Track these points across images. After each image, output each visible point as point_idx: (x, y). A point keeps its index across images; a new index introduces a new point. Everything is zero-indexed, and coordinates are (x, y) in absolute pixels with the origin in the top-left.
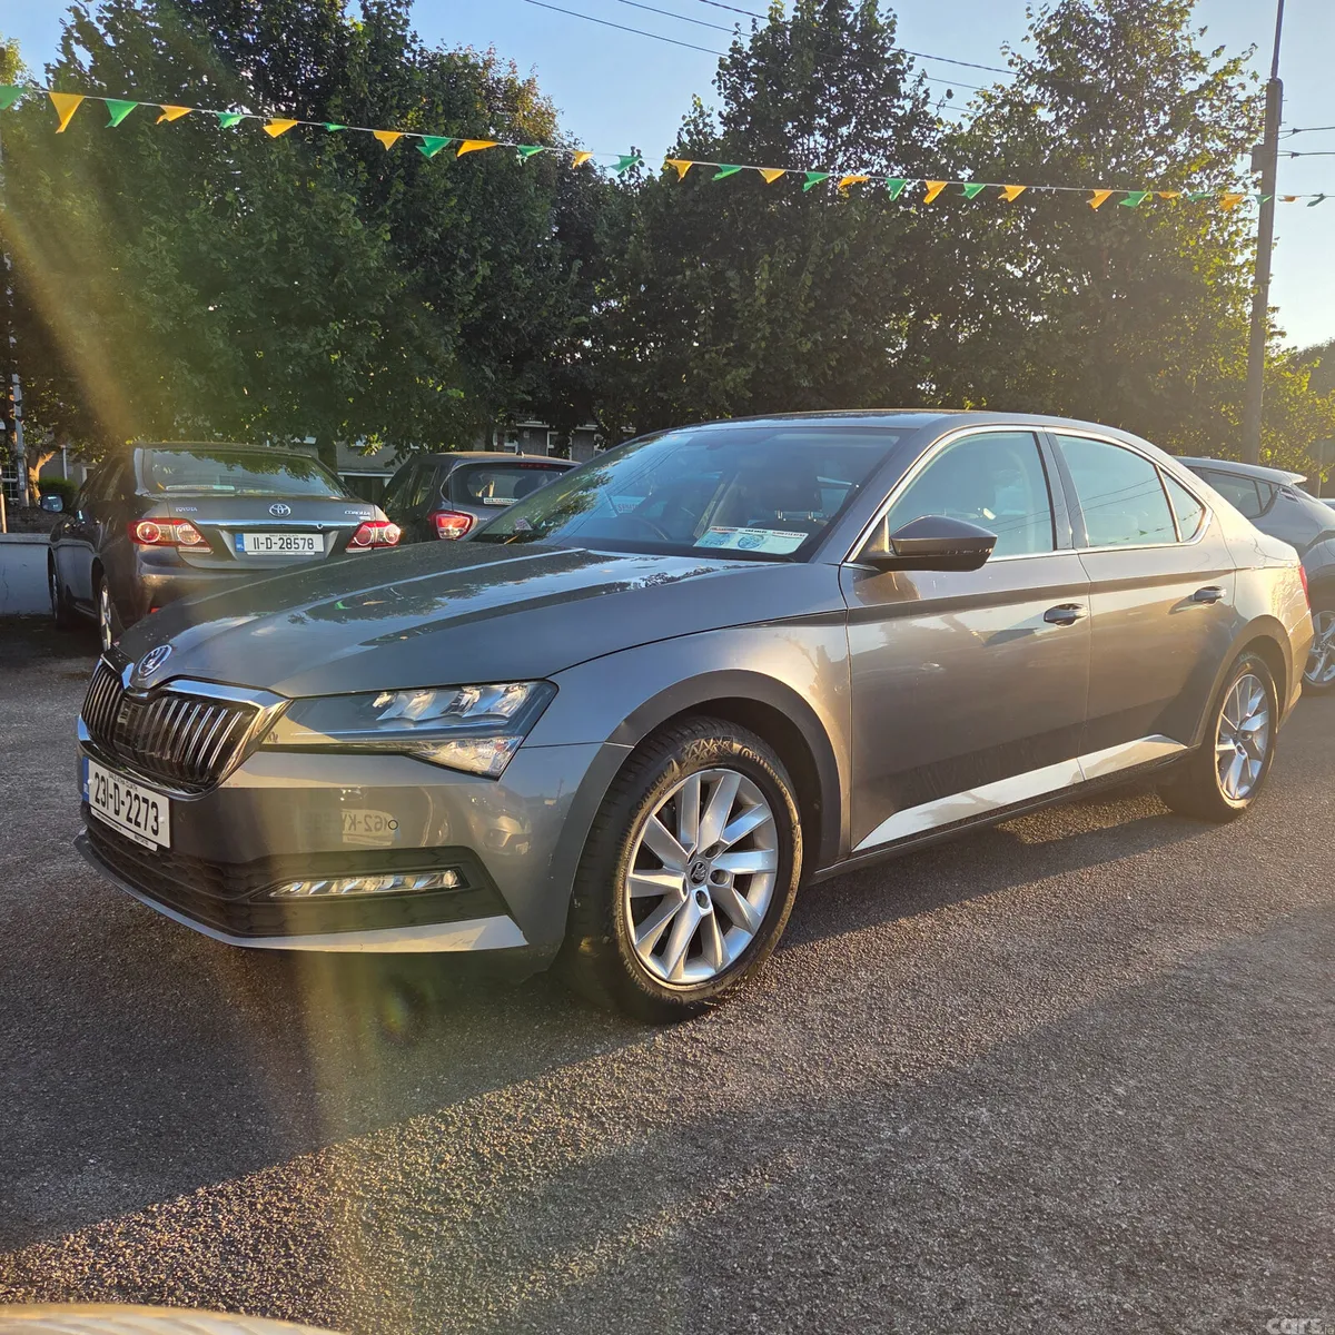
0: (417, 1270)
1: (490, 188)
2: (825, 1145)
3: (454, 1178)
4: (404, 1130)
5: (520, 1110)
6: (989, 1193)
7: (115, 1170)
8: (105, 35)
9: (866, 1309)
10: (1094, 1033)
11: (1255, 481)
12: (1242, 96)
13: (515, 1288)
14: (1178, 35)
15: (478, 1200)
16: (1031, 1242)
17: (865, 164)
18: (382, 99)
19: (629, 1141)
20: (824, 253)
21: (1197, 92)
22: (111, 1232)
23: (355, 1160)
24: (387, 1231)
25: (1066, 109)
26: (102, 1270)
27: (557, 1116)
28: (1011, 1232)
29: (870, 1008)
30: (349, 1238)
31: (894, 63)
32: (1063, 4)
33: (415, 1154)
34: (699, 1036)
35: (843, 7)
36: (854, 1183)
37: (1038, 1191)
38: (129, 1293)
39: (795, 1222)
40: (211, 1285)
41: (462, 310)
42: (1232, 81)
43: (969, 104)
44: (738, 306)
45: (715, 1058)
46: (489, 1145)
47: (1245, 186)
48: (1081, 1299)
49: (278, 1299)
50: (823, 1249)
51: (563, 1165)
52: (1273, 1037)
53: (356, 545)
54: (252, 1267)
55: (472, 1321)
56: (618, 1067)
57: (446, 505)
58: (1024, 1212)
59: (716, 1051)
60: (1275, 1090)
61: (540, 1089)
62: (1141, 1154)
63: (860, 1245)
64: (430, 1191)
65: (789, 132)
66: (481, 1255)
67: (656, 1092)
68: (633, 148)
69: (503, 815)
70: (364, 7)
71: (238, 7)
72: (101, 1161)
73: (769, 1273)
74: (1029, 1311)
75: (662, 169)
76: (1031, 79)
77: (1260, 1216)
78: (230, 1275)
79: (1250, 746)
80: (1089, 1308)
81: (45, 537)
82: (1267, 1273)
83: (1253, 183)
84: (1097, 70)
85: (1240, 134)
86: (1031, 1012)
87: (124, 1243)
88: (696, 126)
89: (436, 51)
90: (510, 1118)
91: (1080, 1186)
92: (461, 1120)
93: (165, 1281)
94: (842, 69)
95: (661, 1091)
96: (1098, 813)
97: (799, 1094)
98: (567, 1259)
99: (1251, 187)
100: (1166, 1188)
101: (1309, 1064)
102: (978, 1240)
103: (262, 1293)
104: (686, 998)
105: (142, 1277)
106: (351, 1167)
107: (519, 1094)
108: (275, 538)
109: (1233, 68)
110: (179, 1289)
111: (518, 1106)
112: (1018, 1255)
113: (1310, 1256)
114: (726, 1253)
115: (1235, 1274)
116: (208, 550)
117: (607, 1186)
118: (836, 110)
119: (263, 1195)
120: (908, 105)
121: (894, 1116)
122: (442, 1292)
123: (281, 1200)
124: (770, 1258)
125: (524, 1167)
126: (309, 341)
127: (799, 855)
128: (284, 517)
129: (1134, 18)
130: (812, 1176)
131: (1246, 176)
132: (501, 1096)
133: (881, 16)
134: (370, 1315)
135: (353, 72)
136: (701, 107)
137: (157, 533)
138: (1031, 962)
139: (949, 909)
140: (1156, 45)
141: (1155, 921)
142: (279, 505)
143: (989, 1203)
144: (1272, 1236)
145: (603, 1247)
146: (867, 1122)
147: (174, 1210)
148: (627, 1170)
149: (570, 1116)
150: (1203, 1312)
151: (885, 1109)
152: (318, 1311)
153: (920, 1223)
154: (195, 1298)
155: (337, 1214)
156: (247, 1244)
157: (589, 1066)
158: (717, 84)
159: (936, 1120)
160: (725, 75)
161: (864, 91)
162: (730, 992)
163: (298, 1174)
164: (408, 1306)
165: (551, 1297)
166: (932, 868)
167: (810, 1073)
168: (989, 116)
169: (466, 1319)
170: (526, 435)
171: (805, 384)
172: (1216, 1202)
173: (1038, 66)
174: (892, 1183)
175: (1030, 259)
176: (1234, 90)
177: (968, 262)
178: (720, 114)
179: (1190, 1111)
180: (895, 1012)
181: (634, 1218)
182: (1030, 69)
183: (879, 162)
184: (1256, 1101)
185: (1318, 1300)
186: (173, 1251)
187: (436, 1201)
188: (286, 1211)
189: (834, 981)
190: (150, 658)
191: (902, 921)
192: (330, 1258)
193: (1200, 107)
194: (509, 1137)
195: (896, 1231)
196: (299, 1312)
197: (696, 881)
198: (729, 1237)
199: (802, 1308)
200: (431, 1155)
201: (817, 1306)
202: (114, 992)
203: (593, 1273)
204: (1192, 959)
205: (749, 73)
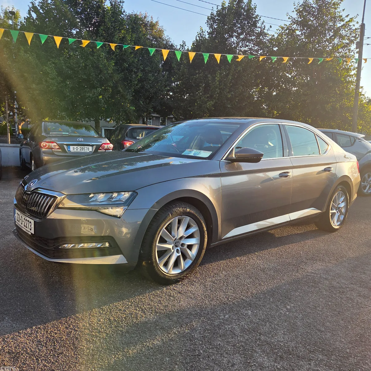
0: (88, 351)
1: (143, 52)
2: (204, 320)
3: (102, 326)
4: (91, 312)
5: (123, 308)
6: (247, 334)
7: (12, 321)
8: (40, 9)
9: (207, 365)
10: (285, 291)
11: (350, 136)
12: (354, 28)
13: (113, 356)
14: (336, 11)
15: (108, 332)
16: (256, 348)
17: (247, 46)
18: (114, 28)
19: (152, 317)
20: (235, 70)
21: (341, 27)
22: (9, 337)
23: (77, 320)
24: (82, 340)
25: (304, 31)
26: (4, 348)
27: (133, 309)
28: (251, 345)
29: (224, 282)
30: (72, 341)
31: (256, 18)
32: (304, 2)
33: (93, 319)
34: (176, 289)
35: (242, 3)
36: (210, 330)
37: (260, 334)
38: (11, 354)
39: (192, 341)
40: (33, 353)
41: (134, 86)
42: (351, 24)
43: (277, 30)
44: (211, 85)
45: (179, 295)
46: (113, 317)
47: (354, 53)
48: (266, 364)
49: (50, 357)
50: (198, 348)
51: (132, 323)
52: (334, 293)
53: (101, 150)
54: (44, 348)
55: (101, 365)
56: (152, 297)
57: (126, 139)
58: (255, 340)
59: (180, 293)
60: (331, 308)
61: (130, 302)
62: (291, 325)
63: (209, 347)
64: (95, 329)
65: (226, 37)
66: (106, 347)
67: (161, 304)
68: (183, 41)
69: (124, 227)
70: (111, 3)
71: (76, 2)
72: (9, 318)
73: (183, 355)
74: (251, 367)
75: (191, 47)
76: (295, 23)
77: (320, 343)
78: (38, 350)
79: (340, 211)
80: (268, 367)
81: (19, 145)
82: (319, 359)
83: (357, 52)
84: (313, 20)
85: (353, 38)
86: (268, 284)
87: (12, 341)
88: (201, 35)
89: (132, 13)
90: (120, 310)
91: (272, 333)
92: (107, 310)
93: (21, 351)
94: (241, 20)
95: (163, 303)
96: (298, 229)
97: (200, 305)
98: (129, 349)
99: (356, 53)
100: (296, 334)
101: (343, 301)
102: (242, 347)
103: (46, 355)
104: (172, 278)
105: (15, 350)
106: (75, 322)
107: (124, 303)
108: (79, 147)
109: (351, 20)
110: (24, 353)
111: (123, 307)
112: (252, 352)
113: (332, 355)
114: (172, 349)
115: (310, 359)
116: (60, 150)
117: (143, 329)
118: (239, 31)
119: (50, 329)
120: (259, 30)
121: (225, 312)
122: (94, 357)
123: (55, 330)
124: (184, 350)
125: (122, 323)
126: (92, 93)
127: (206, 240)
128: (81, 141)
129: (324, 6)
130: (199, 328)
131: (354, 50)
132: (119, 304)
133: (252, 5)
134: (73, 363)
135: (106, 20)
136: (202, 30)
137: (47, 145)
138: (271, 270)
139: (251, 255)
140: (330, 14)
141: (307, 260)
142: (80, 138)
143: (246, 337)
144: (323, 349)
145: (139, 346)
146: (217, 314)
147: (26, 332)
148: (149, 325)
149: (136, 310)
150: (299, 369)
151: (223, 310)
152: (60, 361)
153: (226, 342)
154: (28, 356)
155: (69, 335)
156: (44, 342)
157: (144, 296)
158: (207, 23)
159: (236, 314)
160: (209, 21)
161: (247, 26)
162: (186, 277)
163: (61, 323)
164: (84, 360)
165: (122, 359)
166: (248, 243)
167: (204, 300)
168: (282, 33)
169: (99, 364)
170: (154, 118)
171: (229, 106)
172: (309, 339)
173: (297, 19)
174: (221, 331)
175: (293, 72)
176: (351, 26)
177: (276, 73)
178: (207, 32)
179: (306, 313)
180: (230, 283)
181: (149, 338)
182: (294, 20)
183: (251, 45)
184: (326, 311)
185: (332, 367)
186: (24, 343)
187: (97, 332)
188: (56, 333)
189: (216, 274)
190: (32, 182)
191: (238, 258)
192: (66, 347)
193: (342, 31)
194: (119, 315)
195: (219, 344)
196: (55, 361)
197: (176, 246)
198: (174, 344)
199: (190, 364)
200: (97, 319)
201: (194, 364)
202: (20, 272)
203: (135, 353)
204: (316, 271)
205: (215, 21)
